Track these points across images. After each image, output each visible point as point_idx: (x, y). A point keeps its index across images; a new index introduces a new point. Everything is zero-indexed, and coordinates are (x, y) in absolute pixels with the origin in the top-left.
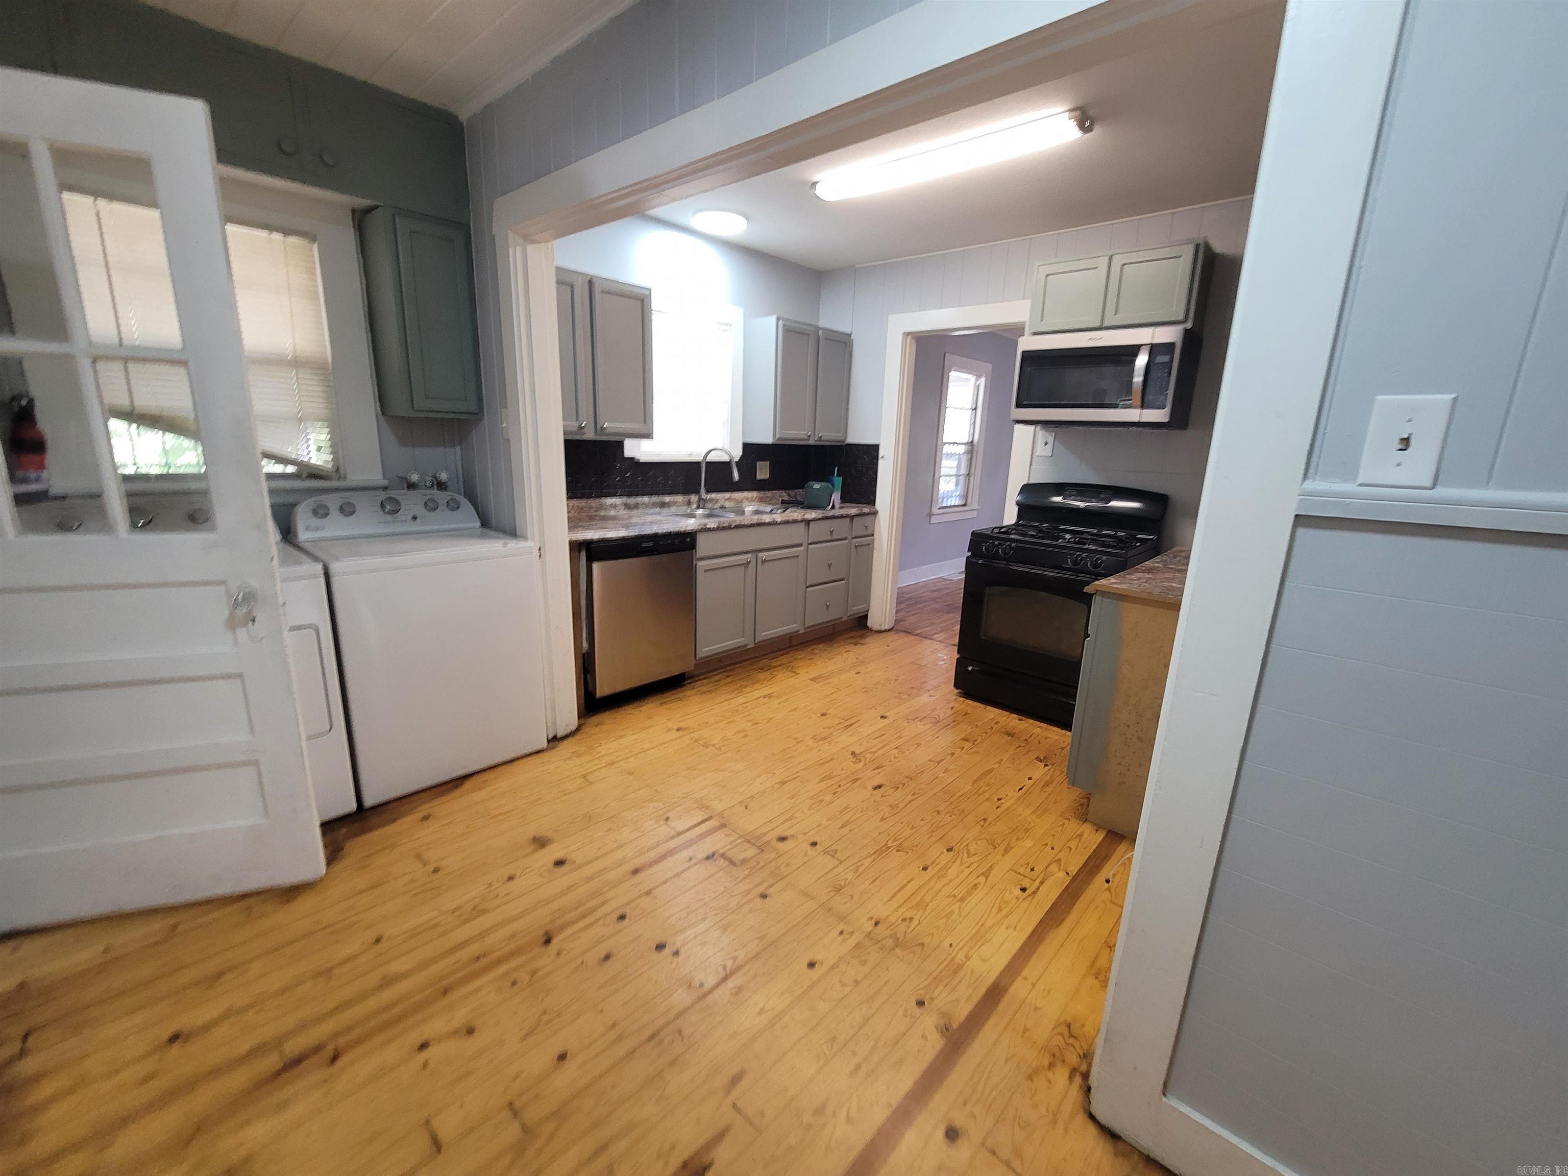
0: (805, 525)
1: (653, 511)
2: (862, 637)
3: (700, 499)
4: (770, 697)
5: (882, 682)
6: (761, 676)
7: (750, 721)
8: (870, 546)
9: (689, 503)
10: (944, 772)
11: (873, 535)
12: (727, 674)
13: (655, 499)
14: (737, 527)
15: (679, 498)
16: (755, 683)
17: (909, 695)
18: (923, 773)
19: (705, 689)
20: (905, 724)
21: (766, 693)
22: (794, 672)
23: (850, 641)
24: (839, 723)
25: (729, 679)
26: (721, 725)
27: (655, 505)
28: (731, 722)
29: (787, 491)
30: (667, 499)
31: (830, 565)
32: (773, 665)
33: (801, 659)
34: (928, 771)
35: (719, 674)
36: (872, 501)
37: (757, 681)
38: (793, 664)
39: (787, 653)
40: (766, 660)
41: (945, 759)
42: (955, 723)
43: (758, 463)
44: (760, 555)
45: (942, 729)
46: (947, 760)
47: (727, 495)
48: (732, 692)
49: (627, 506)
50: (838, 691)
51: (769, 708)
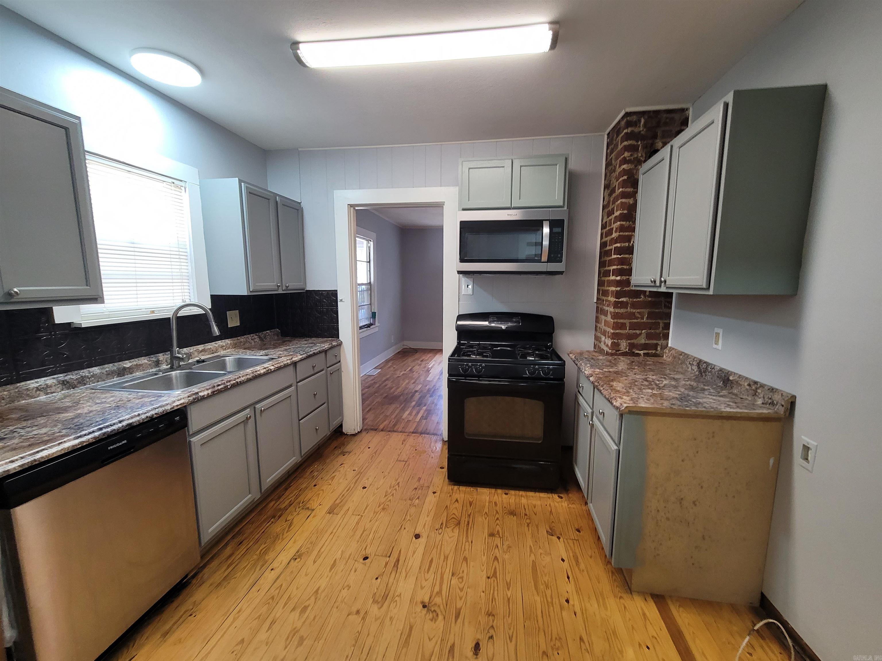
0: (293, 366)
1: (110, 382)
2: (343, 444)
3: (173, 358)
4: (300, 556)
5: (389, 491)
6: (278, 527)
7: (294, 609)
8: (339, 370)
9: (157, 363)
10: (508, 589)
11: (340, 361)
12: (236, 540)
13: (109, 367)
14: (233, 386)
15: (144, 361)
16: (274, 541)
17: (418, 498)
18: (495, 599)
19: (217, 577)
20: (439, 537)
21: (292, 552)
22: (308, 508)
23: (336, 452)
24: (387, 564)
25: (243, 549)
26: (263, 635)
27: (110, 374)
28: (273, 622)
29: (258, 334)
30: (127, 364)
31: (315, 395)
32: (283, 506)
33: (306, 488)
34: (496, 593)
35: (226, 545)
36: (336, 335)
37: (277, 537)
38: (301, 498)
39: (289, 486)
40: (273, 503)
41: (495, 568)
42: (471, 517)
43: (228, 313)
44: (258, 406)
45: (467, 529)
46: (497, 567)
47: (201, 347)
48: (254, 565)
49: (66, 385)
50: (360, 519)
51: (306, 575)
